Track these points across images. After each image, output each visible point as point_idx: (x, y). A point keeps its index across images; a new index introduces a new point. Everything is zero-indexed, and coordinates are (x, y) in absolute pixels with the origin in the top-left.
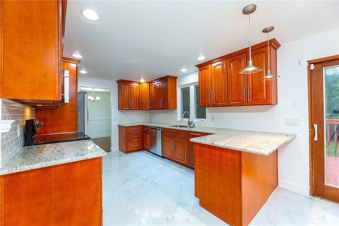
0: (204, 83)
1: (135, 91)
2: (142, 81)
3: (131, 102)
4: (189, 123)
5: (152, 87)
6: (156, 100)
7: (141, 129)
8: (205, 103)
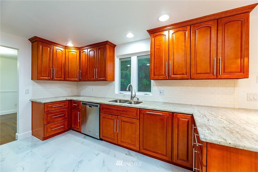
0: (158, 52)
1: (59, 56)
2: (70, 44)
3: (53, 70)
4: (132, 97)
5: (83, 55)
6: (89, 69)
7: (67, 105)
8: (158, 75)
